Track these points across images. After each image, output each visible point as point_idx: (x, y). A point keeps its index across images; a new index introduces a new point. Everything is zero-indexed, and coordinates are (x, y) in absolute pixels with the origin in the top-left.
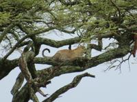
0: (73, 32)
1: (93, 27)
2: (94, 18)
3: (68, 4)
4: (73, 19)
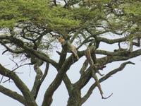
0: (121, 34)
1: (135, 31)
3: (118, 16)
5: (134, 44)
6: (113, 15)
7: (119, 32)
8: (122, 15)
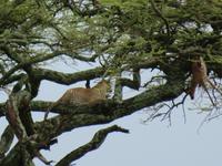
0: (93, 60)
2: (126, 37)
4: (93, 38)
5: (124, 83)
6: (71, 13)
7: (87, 54)
8: (93, 13)
